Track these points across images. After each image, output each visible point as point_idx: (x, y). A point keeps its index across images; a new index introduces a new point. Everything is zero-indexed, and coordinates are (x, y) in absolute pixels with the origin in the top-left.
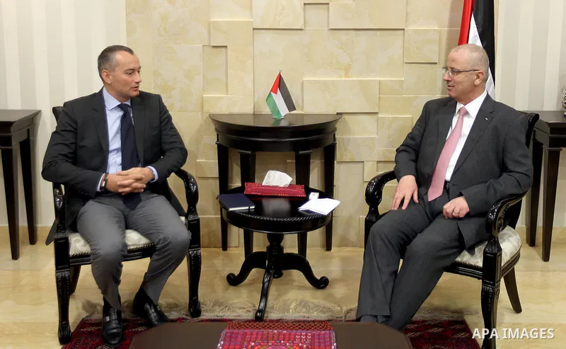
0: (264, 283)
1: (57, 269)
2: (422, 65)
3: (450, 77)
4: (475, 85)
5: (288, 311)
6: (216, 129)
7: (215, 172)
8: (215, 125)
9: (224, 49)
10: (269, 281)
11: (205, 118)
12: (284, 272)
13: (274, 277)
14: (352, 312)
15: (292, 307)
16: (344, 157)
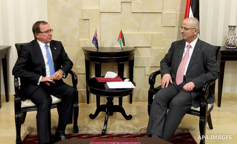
0: (105, 119)
1: (15, 113)
2: (169, 27)
3: (183, 31)
4: (194, 35)
5: (116, 130)
6: (85, 54)
7: (84, 71)
8: (84, 52)
9: (88, 21)
10: (108, 117)
11: (80, 49)
12: (114, 113)
13: (110, 116)
14: (143, 130)
15: (117, 128)
16: (137, 65)
